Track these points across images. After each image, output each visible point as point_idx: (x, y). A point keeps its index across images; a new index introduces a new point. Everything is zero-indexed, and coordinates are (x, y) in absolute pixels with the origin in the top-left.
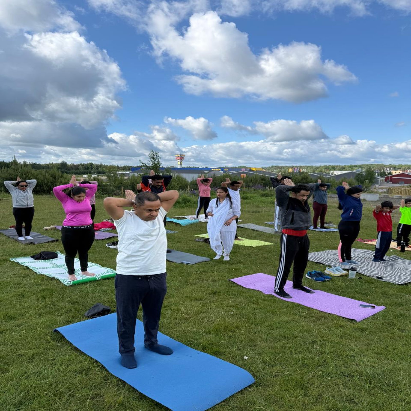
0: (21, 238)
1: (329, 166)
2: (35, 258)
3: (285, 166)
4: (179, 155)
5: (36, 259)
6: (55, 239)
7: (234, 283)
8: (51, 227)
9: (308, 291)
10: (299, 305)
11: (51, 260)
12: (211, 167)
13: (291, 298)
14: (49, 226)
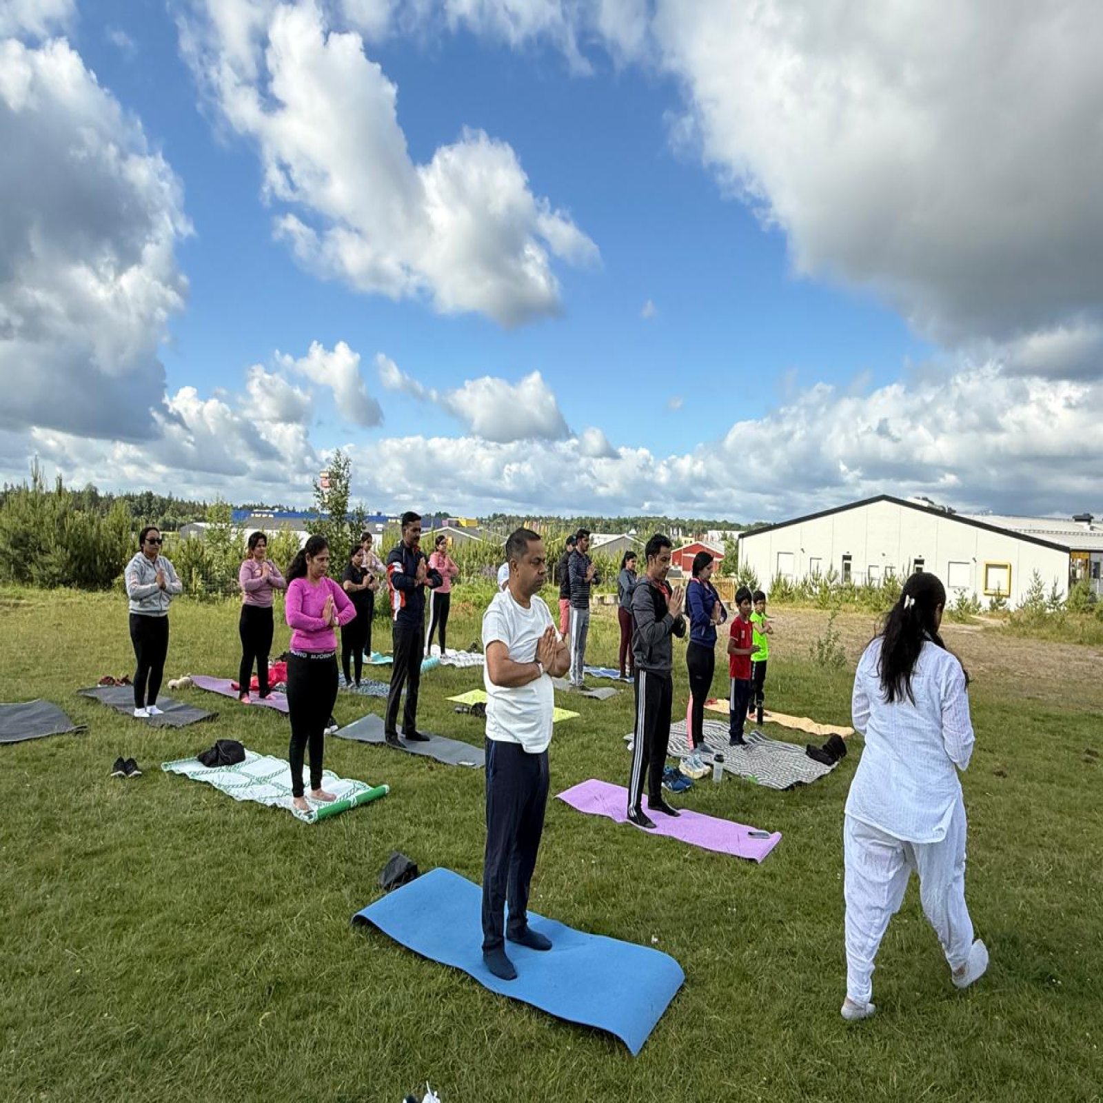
0: (139, 713)
1: (587, 518)
2: (207, 762)
3: (514, 515)
4: (327, 475)
5: (208, 765)
6: (207, 714)
7: (564, 803)
8: (183, 679)
9: (672, 813)
10: (673, 840)
11: (237, 765)
12: (387, 515)
13: (655, 826)
14: (178, 679)
